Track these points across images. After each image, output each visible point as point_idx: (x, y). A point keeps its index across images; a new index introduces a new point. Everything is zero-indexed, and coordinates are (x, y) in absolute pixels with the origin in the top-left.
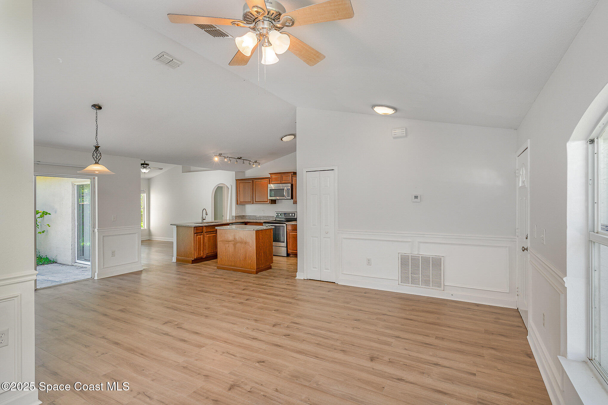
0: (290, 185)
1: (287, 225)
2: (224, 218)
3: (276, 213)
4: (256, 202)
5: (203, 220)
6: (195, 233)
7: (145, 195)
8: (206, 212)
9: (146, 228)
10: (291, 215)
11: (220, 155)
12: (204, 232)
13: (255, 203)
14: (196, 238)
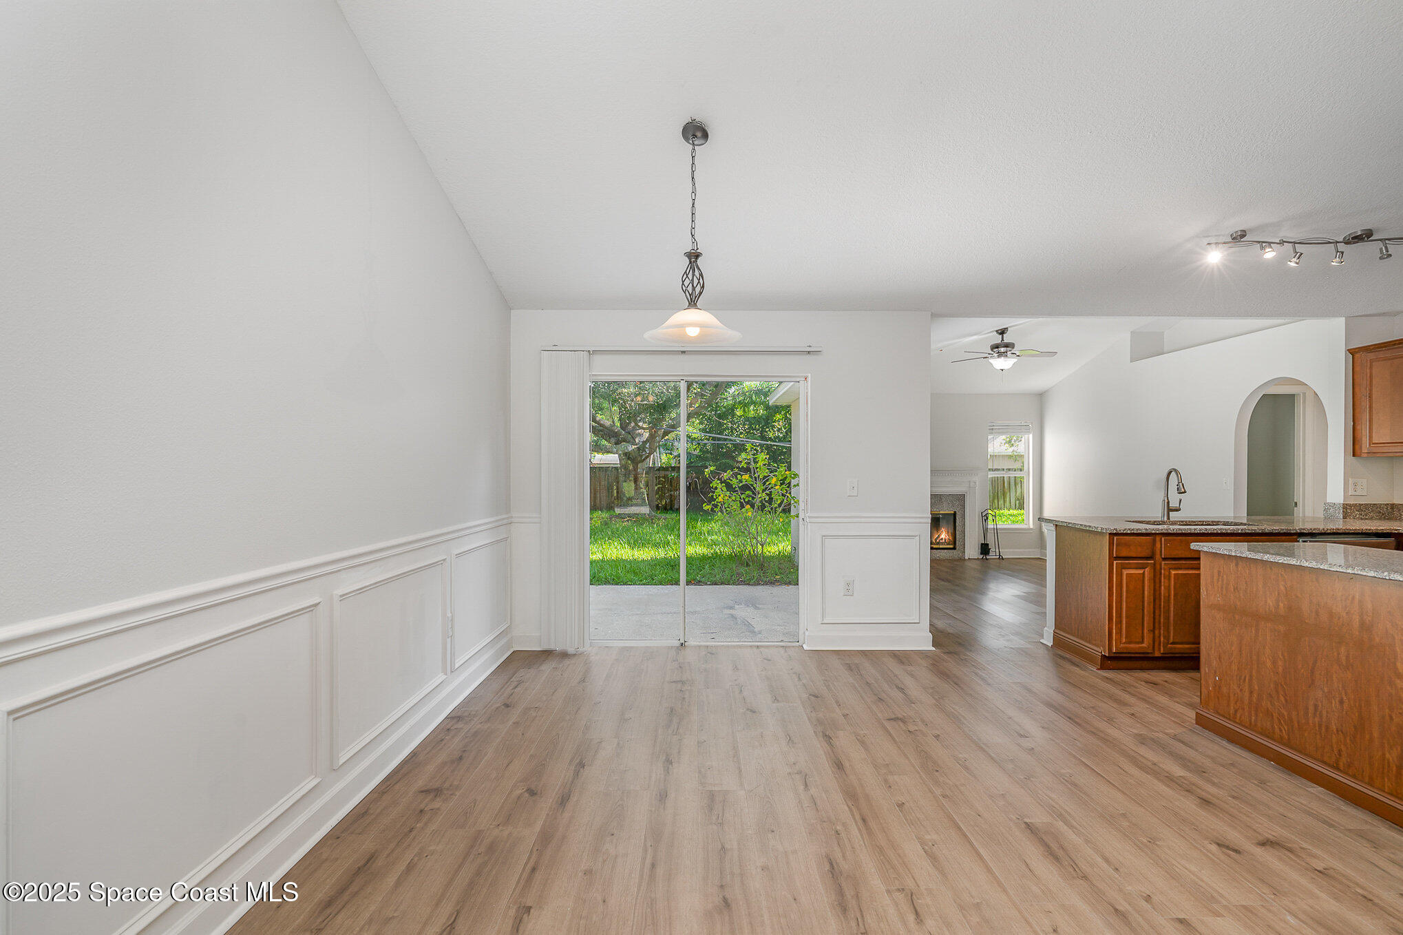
2: (1298, 512)
5: (1170, 510)
6: (1117, 558)
7: (1031, 436)
8: (1180, 481)
11: (1238, 238)
12: (1158, 557)
14: (1120, 575)
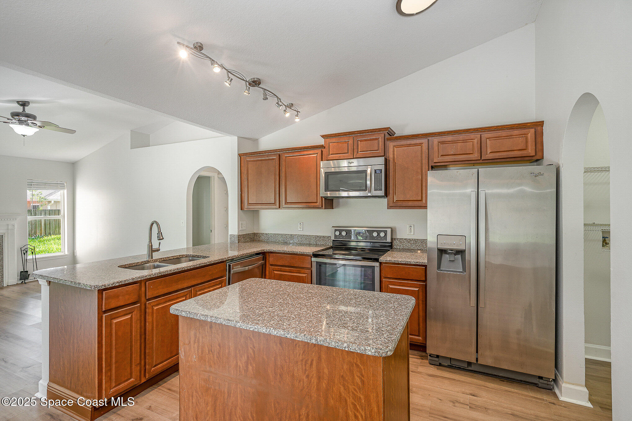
0: (381, 160)
1: (381, 263)
3: (336, 230)
4: (286, 203)
5: (153, 253)
6: (106, 311)
7: (65, 191)
8: (159, 230)
9: (66, 253)
10: (375, 234)
11: (199, 47)
12: (143, 299)
13: (286, 206)
14: (109, 325)
